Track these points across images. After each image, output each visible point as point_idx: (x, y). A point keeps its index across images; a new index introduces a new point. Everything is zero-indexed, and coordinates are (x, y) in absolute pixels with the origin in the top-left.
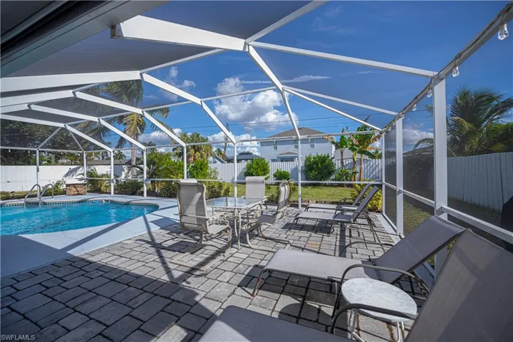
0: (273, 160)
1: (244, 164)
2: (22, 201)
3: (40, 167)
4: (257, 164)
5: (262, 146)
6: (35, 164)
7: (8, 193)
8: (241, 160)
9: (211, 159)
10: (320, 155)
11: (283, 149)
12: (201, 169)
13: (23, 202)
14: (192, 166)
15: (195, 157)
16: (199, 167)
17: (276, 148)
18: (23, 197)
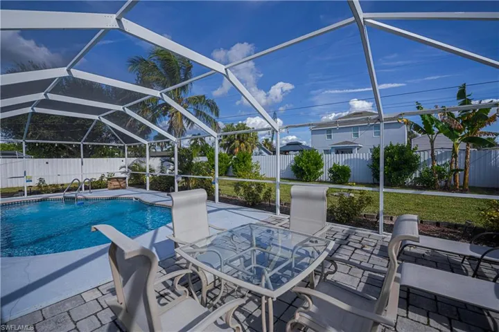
0: (327, 152)
1: (291, 157)
2: (60, 195)
3: (84, 160)
4: (308, 156)
5: (312, 134)
6: (80, 157)
7: (57, 185)
8: (288, 152)
9: (256, 150)
10: (395, 144)
11: (339, 138)
12: (244, 162)
13: (62, 197)
14: (235, 159)
15: (240, 148)
16: (241, 160)
17: (330, 137)
18: (63, 190)
